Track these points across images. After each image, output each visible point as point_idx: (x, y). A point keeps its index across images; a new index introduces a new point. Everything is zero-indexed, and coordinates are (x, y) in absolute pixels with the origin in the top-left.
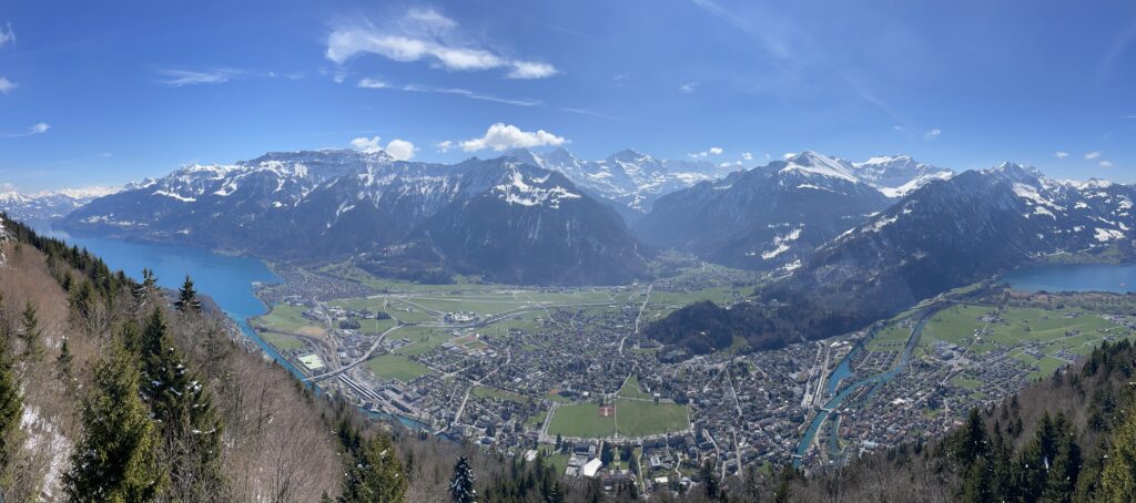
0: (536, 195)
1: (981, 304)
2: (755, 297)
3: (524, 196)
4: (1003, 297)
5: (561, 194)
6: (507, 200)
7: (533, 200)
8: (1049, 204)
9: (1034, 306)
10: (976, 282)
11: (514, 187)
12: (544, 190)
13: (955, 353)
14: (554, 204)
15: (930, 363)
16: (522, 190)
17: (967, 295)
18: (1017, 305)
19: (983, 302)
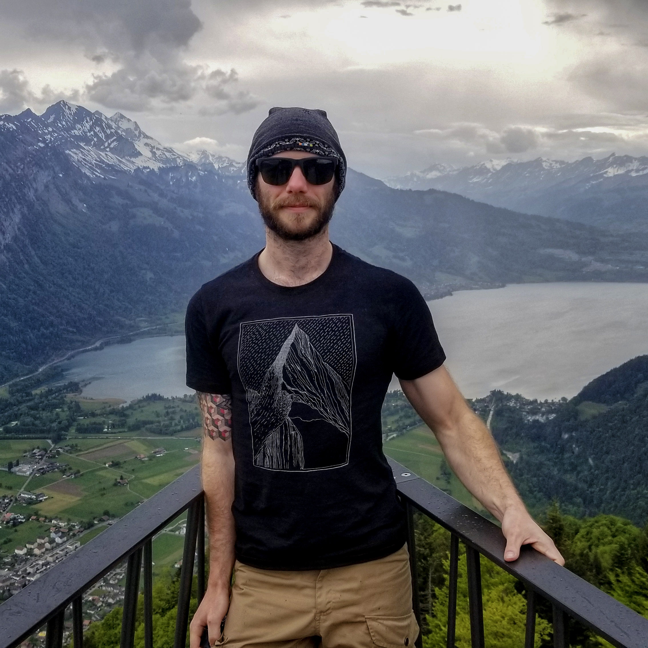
1: (13, 434)
8: (164, 203)
9: (136, 427)
18: (98, 430)
19: (16, 430)
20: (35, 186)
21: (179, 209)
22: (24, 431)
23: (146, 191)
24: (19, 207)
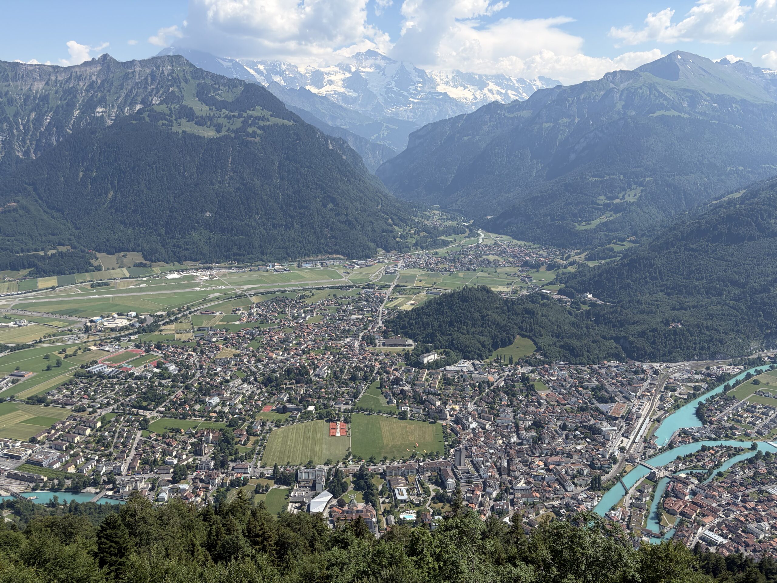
0: (220, 121)
2: (558, 286)
3: (201, 122)
5: (263, 119)
6: (175, 129)
7: (218, 128)
11: (185, 107)
12: (236, 114)
14: (254, 135)
16: (198, 113)
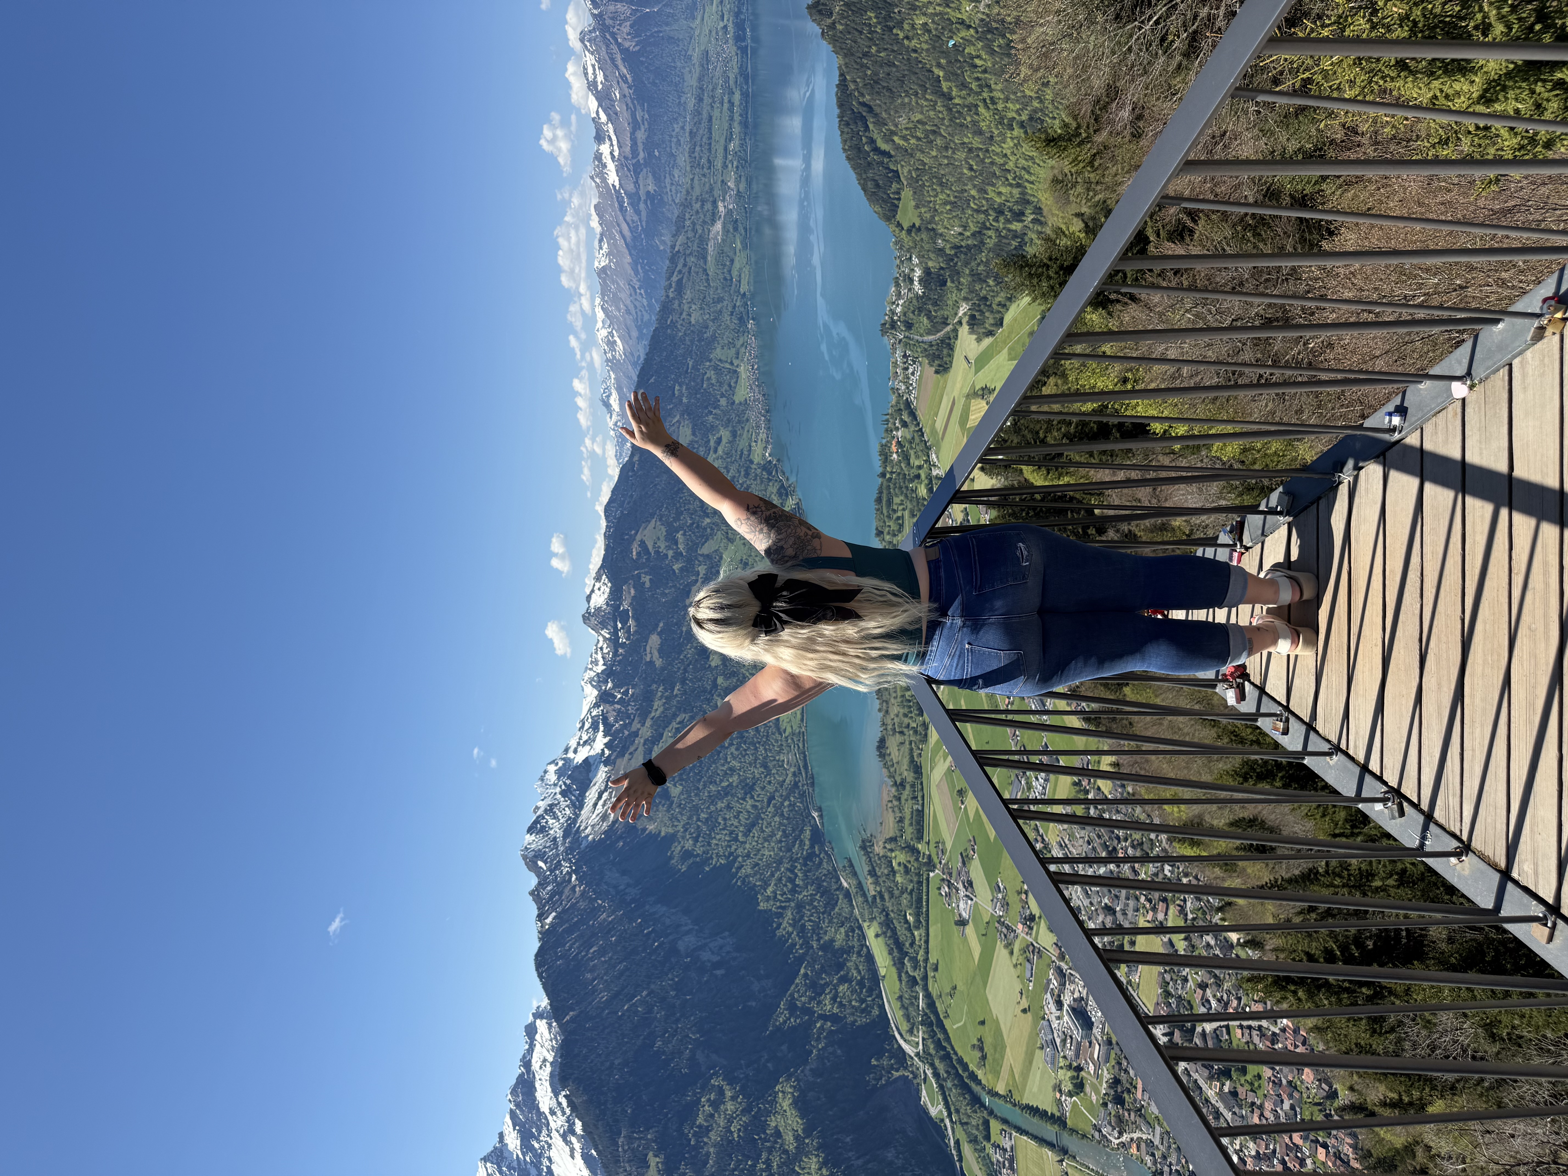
1: (923, 919)
4: (900, 857)
10: (863, 937)
13: (1067, 1000)
15: (1106, 1076)
17: (899, 965)
18: (919, 816)
19: (917, 915)
20: (622, 887)
21: (653, 714)
22: (919, 906)
23: (631, 754)
24: (647, 907)
